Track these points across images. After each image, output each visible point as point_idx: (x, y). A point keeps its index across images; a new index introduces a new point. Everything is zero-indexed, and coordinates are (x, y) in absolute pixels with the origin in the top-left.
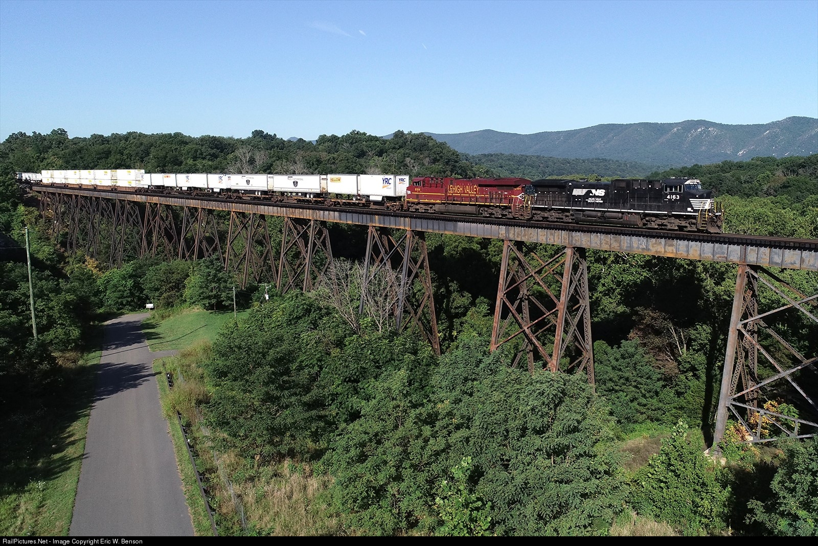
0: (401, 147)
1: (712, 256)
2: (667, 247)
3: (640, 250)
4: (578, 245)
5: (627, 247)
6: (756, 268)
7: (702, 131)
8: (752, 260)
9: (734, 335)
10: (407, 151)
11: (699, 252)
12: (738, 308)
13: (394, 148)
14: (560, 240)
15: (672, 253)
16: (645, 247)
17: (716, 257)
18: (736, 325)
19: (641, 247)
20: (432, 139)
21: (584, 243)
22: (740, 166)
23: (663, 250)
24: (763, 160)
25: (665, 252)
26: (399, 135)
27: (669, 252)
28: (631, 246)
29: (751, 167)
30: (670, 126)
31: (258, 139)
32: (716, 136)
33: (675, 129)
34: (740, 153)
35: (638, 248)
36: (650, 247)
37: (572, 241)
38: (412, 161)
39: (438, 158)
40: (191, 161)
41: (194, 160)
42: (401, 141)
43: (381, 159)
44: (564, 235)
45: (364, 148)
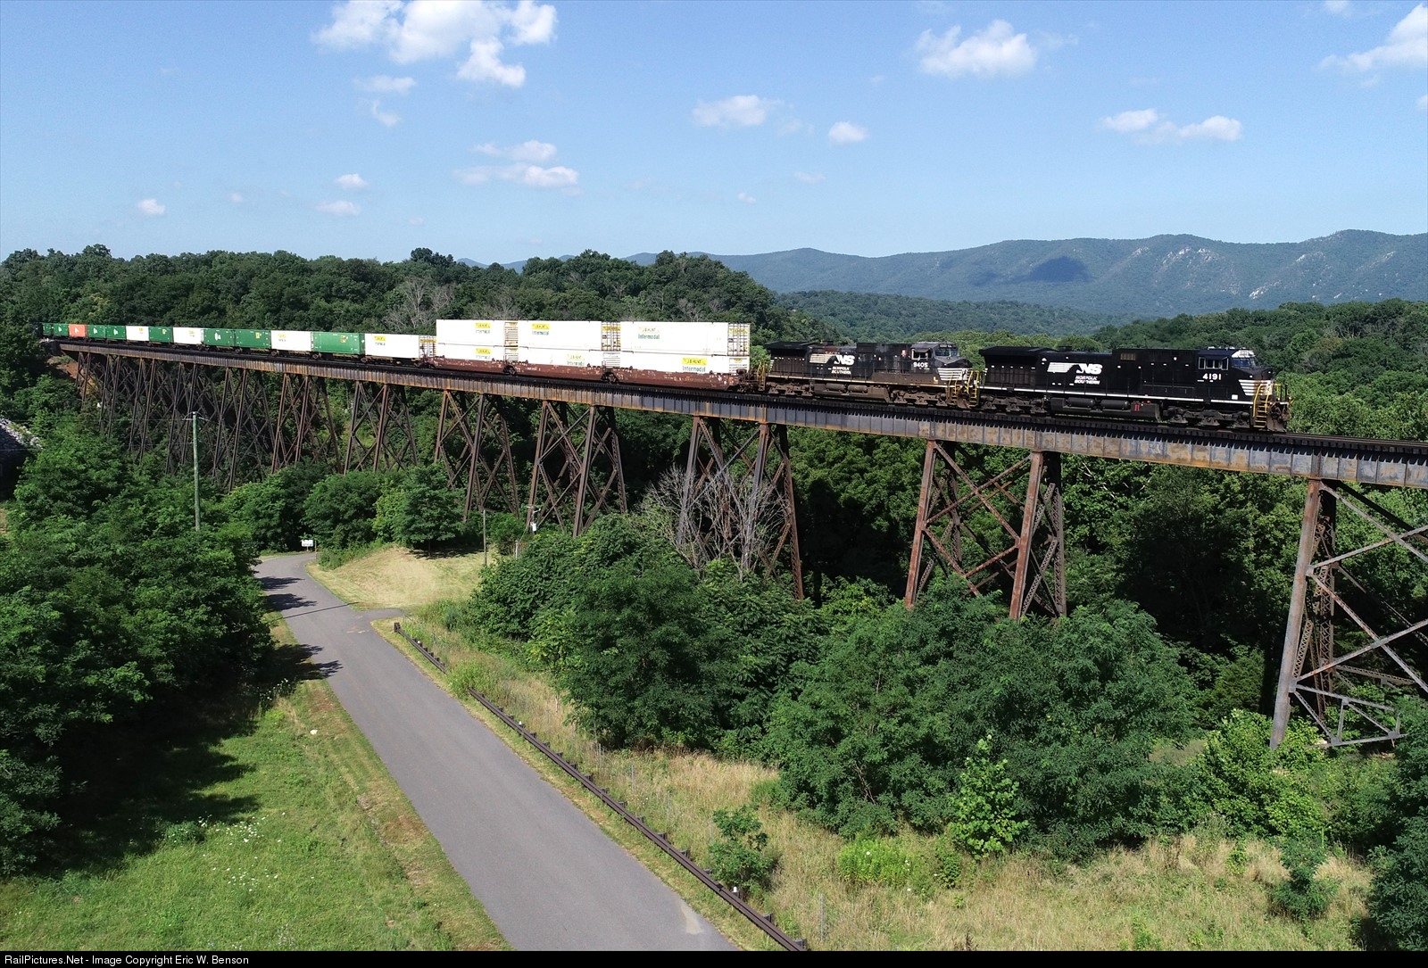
0: (669, 280)
1: (1267, 467)
2: (1195, 452)
3: (1152, 457)
4: (1051, 448)
5: (1131, 452)
6: (1334, 484)
7: (1186, 254)
8: (1329, 472)
9: (1302, 586)
10: (681, 288)
11: (1246, 461)
12: (1308, 544)
13: (658, 282)
14: (1021, 441)
15: (1203, 461)
16: (1160, 452)
17: (1273, 469)
18: (1305, 570)
19: (1154, 452)
20: (722, 267)
21: (1060, 445)
22: (1259, 319)
23: (1189, 457)
24: (1301, 309)
25: (1192, 459)
26: (666, 259)
27: (1199, 461)
28: (1137, 451)
29: (1278, 320)
30: (1131, 244)
31: (421, 263)
32: (1210, 263)
33: (1139, 251)
34: (1254, 293)
35: (1149, 453)
36: (1169, 452)
37: (1041, 441)
38: (690, 305)
39: (734, 299)
40: (323, 303)
41: (328, 302)
42: (669, 271)
43: (635, 299)
44: (1028, 433)
45: (607, 282)
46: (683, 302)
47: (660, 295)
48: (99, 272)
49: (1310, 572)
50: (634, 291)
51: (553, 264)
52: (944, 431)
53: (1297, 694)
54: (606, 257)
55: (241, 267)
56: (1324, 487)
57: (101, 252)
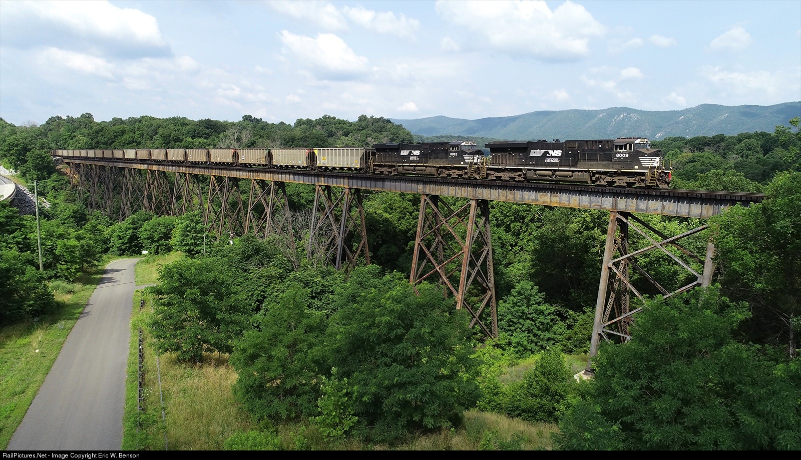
0: (363, 129)
1: (589, 205)
2: (552, 198)
3: (530, 201)
4: (480, 197)
5: (520, 198)
7: (624, 116)
8: (621, 207)
9: (606, 272)
10: (369, 132)
11: (578, 201)
12: (610, 249)
13: (358, 130)
14: (466, 194)
16: (534, 198)
17: (592, 206)
18: (608, 264)
19: (531, 198)
20: (390, 122)
23: (549, 201)
25: (551, 201)
26: (363, 118)
27: (554, 202)
28: (523, 198)
30: (597, 112)
31: (247, 122)
32: (636, 121)
33: (601, 115)
34: (658, 135)
35: (529, 199)
36: (539, 198)
37: (475, 194)
38: (373, 140)
39: (395, 138)
40: (190, 139)
41: (193, 139)
42: (363, 124)
43: (347, 138)
44: (470, 189)
45: (334, 130)
46: (369, 139)
47: (359, 136)
48: (86, 125)
49: (610, 265)
50: (346, 135)
51: (309, 122)
52: (430, 189)
53: (603, 334)
54: (334, 118)
55: (154, 123)
56: (618, 216)
57: (88, 117)
